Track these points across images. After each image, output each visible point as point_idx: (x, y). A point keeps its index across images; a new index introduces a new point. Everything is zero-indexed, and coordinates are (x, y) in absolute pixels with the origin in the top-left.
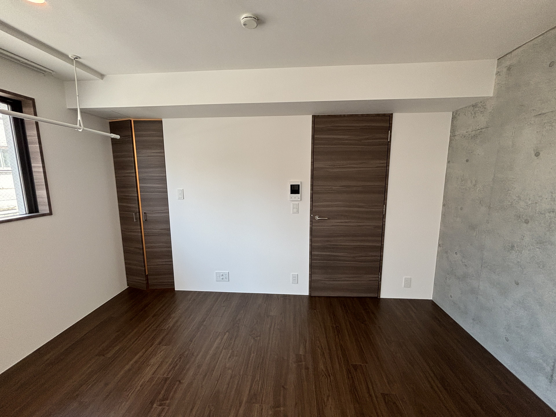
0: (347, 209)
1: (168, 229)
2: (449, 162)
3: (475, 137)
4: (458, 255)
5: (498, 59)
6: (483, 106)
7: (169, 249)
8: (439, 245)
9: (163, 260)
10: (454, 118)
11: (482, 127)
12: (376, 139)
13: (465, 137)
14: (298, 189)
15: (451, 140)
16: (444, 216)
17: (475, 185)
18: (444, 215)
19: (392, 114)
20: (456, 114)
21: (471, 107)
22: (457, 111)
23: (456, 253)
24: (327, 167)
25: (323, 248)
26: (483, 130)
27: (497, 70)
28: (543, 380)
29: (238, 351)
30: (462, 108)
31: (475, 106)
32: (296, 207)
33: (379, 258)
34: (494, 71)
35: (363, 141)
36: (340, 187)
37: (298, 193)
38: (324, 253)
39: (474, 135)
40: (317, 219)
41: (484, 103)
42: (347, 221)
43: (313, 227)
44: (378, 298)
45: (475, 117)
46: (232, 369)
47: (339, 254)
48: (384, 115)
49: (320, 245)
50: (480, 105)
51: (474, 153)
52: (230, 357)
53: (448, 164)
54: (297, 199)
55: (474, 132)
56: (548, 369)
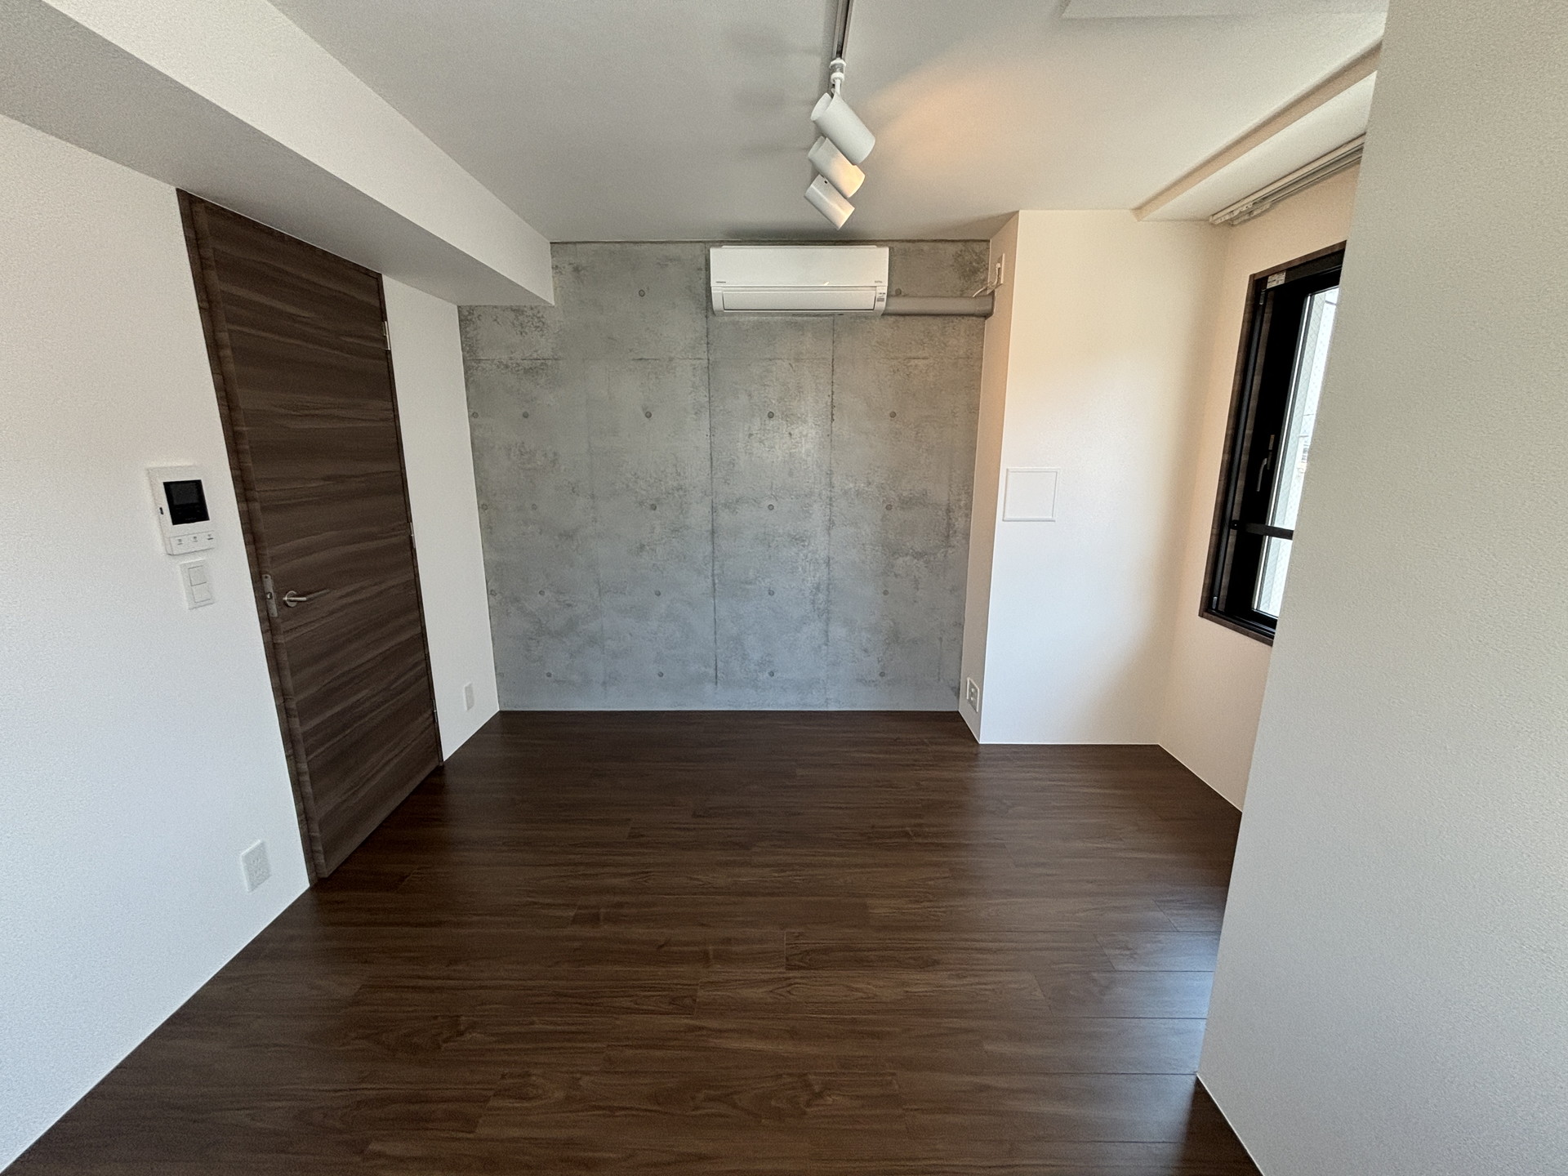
3: (532, 371)
4: (546, 594)
5: (551, 244)
6: (538, 318)
10: (463, 320)
11: (546, 355)
12: (364, 338)
13: (506, 367)
14: (196, 501)
15: (467, 367)
16: (488, 530)
17: (554, 461)
19: (380, 275)
20: (470, 313)
21: (509, 310)
22: (471, 308)
23: (540, 592)
24: (277, 410)
25: (323, 699)
26: (549, 363)
27: (555, 263)
28: (709, 687)
29: (503, 1076)
30: (485, 306)
31: (518, 311)
32: (198, 579)
33: (424, 665)
34: (549, 261)
35: (343, 339)
36: (322, 483)
37: (204, 516)
38: (329, 714)
39: (531, 368)
40: (293, 605)
41: (539, 312)
42: (358, 585)
43: (281, 639)
44: (441, 764)
45: (524, 334)
46: (578, 1076)
47: (360, 696)
48: (367, 272)
49: (315, 689)
50: (530, 313)
51: (539, 402)
52: (523, 1098)
53: (473, 419)
54: (203, 543)
55: (529, 362)
56: (711, 671)
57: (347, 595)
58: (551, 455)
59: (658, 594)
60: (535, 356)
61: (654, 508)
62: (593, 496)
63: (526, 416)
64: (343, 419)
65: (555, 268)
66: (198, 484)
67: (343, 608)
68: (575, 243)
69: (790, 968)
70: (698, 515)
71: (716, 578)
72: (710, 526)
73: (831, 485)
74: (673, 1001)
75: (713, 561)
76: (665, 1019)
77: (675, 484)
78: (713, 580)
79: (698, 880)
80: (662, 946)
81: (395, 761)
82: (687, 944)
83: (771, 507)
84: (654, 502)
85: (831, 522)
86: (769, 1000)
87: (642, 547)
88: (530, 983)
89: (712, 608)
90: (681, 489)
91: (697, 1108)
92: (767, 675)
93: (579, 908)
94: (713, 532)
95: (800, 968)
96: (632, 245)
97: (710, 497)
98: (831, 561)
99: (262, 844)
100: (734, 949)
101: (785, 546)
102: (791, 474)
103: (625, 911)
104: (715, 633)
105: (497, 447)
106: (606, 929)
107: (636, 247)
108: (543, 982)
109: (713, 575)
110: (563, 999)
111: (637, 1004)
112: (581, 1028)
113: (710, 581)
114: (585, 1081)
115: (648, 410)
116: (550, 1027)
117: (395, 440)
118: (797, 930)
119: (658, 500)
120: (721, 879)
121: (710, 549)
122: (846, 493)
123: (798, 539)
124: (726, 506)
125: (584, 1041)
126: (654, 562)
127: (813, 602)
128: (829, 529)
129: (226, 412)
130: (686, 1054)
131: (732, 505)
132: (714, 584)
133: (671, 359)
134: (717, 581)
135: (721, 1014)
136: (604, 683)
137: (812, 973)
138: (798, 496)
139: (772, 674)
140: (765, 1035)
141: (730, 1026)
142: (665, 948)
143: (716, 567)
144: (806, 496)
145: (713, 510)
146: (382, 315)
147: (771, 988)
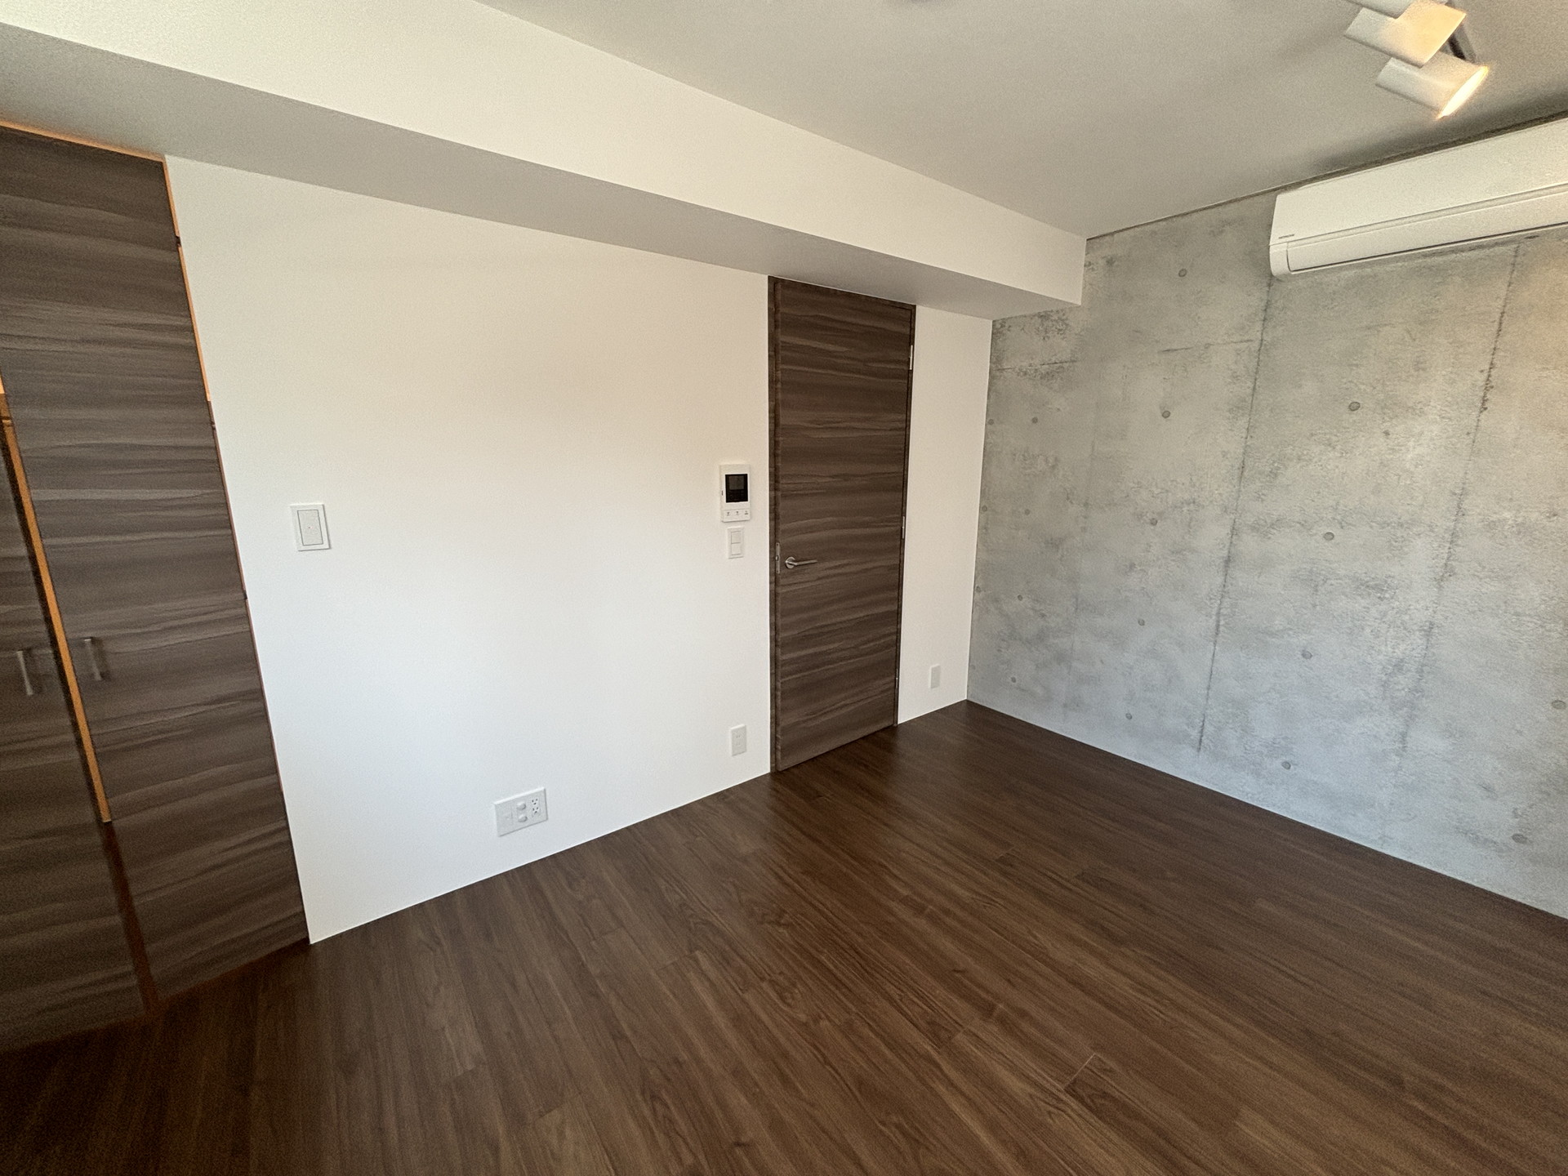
0: (845, 532)
1: (252, 692)
2: (990, 422)
3: (1048, 376)
4: (1024, 600)
5: (1088, 240)
6: (1063, 320)
7: (271, 779)
8: (977, 589)
9: (234, 841)
10: (996, 334)
11: (1064, 358)
12: (891, 362)
13: (1025, 374)
14: (743, 488)
15: (992, 377)
16: (984, 531)
17: (1053, 467)
18: (984, 529)
19: (915, 307)
20: (1002, 326)
21: (1036, 318)
22: (1004, 321)
23: (1019, 597)
24: (806, 425)
25: (802, 641)
26: (1066, 365)
27: (1088, 260)
28: (1188, 752)
29: (781, 973)
30: (1016, 317)
31: (1044, 317)
32: (737, 539)
33: (895, 637)
34: (1082, 259)
35: (869, 364)
36: (831, 479)
37: (745, 498)
38: (803, 653)
39: (1047, 373)
40: (791, 567)
41: (1064, 315)
42: (845, 561)
43: (780, 590)
44: (895, 725)
45: (1046, 339)
46: (823, 1016)
47: (831, 646)
48: (902, 306)
49: (796, 632)
50: (1055, 317)
51: (1050, 406)
52: (783, 999)
53: (989, 426)
54: (742, 516)
55: (1047, 366)
56: (1195, 734)
57: (836, 567)
58: (1051, 460)
59: (1142, 623)
60: (1053, 360)
61: (1154, 523)
62: (1086, 505)
63: (1035, 421)
64: (858, 429)
65: (1088, 265)
66: (745, 476)
67: (827, 577)
68: (1112, 234)
69: (1071, 1091)
70: (1212, 537)
71: (1221, 618)
72: (1226, 552)
73: (1460, 512)
74: (931, 1023)
75: (1223, 596)
76: (915, 1033)
77: (1187, 496)
78: (1218, 621)
79: (1035, 937)
80: (958, 972)
81: (852, 707)
82: (980, 986)
83: (1329, 536)
84: (1155, 516)
85: (1448, 571)
86: (1023, 1102)
87: (1132, 566)
88: (841, 925)
89: (1210, 656)
90: (1194, 502)
91: (884, 1124)
92: (1278, 763)
93: (914, 893)
94: (1228, 561)
95: (1081, 1100)
96: (1180, 218)
97: (1232, 516)
98: (1436, 630)
99: (744, 728)
100: (1023, 1024)
101: (1344, 594)
102: (1377, 491)
103: (948, 920)
104: (1209, 688)
105: (1004, 452)
106: (922, 924)
107: (1186, 220)
108: (848, 930)
109: (1218, 614)
110: (852, 953)
111: (901, 1000)
112: (851, 986)
113: (1212, 622)
114: (824, 1023)
115: (1166, 409)
116: (831, 967)
117: (902, 446)
118: (1111, 1064)
119: (1161, 514)
120: (1062, 954)
121: (1220, 580)
122: (1491, 526)
123: (1377, 588)
124: (1254, 528)
125: (843, 994)
126: (1144, 586)
127: (1385, 685)
128: (1440, 581)
129: (773, 428)
130: (910, 1075)
131: (1263, 529)
132: (1218, 626)
133: (1207, 346)
134: (1222, 623)
135: (964, 1071)
136: (1065, 706)
137: (1093, 1119)
138: (1384, 525)
139: (1287, 765)
140: (993, 1127)
141: (964, 1089)
142: (957, 975)
143: (1225, 604)
144: (1402, 526)
145: (1234, 531)
146: (910, 339)
147: (1032, 1091)
